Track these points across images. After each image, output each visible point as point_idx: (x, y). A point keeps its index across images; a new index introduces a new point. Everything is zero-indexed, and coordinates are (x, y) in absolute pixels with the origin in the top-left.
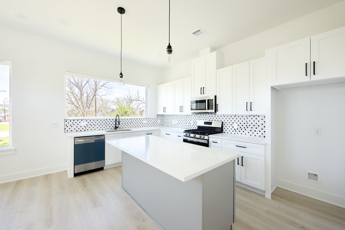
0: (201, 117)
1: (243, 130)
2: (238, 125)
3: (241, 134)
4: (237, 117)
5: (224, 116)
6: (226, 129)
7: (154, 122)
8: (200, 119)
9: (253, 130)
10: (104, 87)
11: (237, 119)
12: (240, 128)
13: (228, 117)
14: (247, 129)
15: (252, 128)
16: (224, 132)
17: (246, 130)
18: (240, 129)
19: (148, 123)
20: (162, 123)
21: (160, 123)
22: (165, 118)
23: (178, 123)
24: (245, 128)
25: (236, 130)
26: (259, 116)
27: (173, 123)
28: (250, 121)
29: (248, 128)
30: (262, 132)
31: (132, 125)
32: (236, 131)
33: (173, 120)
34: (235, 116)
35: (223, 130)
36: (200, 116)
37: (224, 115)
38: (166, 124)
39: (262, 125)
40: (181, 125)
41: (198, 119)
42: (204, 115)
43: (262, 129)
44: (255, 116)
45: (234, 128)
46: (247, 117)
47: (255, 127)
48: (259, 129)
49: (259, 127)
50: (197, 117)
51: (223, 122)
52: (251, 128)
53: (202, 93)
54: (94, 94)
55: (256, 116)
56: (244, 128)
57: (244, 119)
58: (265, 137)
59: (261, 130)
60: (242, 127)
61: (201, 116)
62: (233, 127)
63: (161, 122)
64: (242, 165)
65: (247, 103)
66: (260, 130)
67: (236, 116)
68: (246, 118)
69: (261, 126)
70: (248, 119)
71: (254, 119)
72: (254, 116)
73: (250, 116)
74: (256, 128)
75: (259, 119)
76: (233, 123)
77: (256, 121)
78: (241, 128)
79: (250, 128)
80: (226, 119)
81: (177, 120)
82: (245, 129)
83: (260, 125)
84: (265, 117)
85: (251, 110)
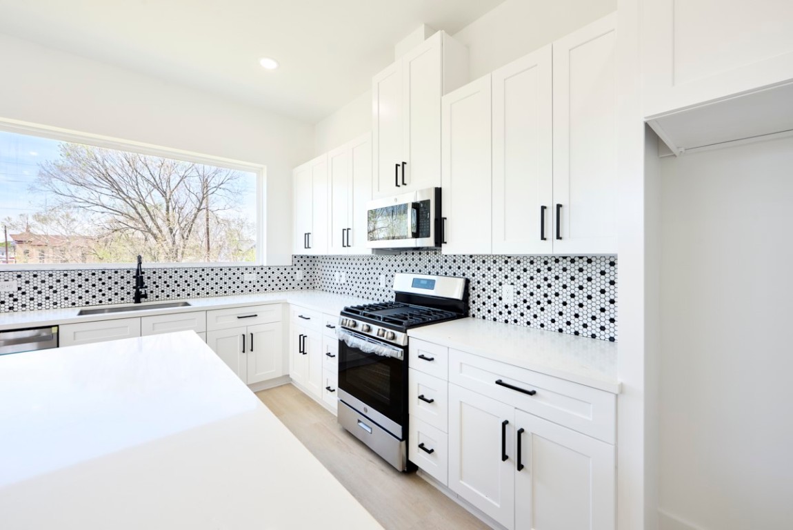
0: (406, 263)
1: (535, 309)
2: (519, 293)
3: (528, 323)
4: (512, 264)
5: (474, 261)
6: (479, 302)
7: (282, 277)
8: (404, 269)
9: (569, 312)
10: (224, 189)
11: (512, 270)
12: (525, 301)
13: (484, 262)
14: (547, 307)
15: (565, 304)
16: (474, 316)
17: (542, 309)
18: (522, 308)
19: (262, 281)
20: (311, 281)
21: (305, 281)
22: (319, 267)
23: (349, 280)
24: (542, 305)
25: (509, 309)
26: (589, 261)
27: (337, 281)
28: (557, 278)
29: (549, 302)
30: (603, 319)
31: (201, 286)
32: (509, 313)
33: (337, 273)
34: (506, 259)
35: (469, 308)
36: (404, 262)
37: (471, 256)
38: (320, 283)
39: (603, 296)
40: (356, 285)
41: (399, 270)
42: (414, 257)
43: (603, 310)
44: (577, 259)
45: (505, 302)
46: (546, 263)
47: (577, 301)
48: (592, 308)
49: (589, 301)
50: (396, 264)
51: (467, 281)
52: (561, 305)
53: (400, 182)
54: (198, 207)
55: (581, 261)
56: (539, 303)
57: (539, 271)
58: (612, 339)
59: (598, 314)
60: (532, 301)
61: (406, 259)
62: (500, 299)
63: (308, 277)
64: (520, 467)
65: (543, 208)
66: (594, 314)
67: (509, 260)
68: (544, 268)
69: (598, 298)
70: (549, 269)
71: (573, 269)
72: (573, 261)
73: (557, 261)
74: (581, 305)
75: (589, 270)
76: (500, 284)
77: (581, 279)
78: (528, 304)
79: (557, 305)
80: (479, 269)
81: (346, 271)
82: (539, 307)
83: (593, 295)
84: (612, 264)
85: (558, 237)
